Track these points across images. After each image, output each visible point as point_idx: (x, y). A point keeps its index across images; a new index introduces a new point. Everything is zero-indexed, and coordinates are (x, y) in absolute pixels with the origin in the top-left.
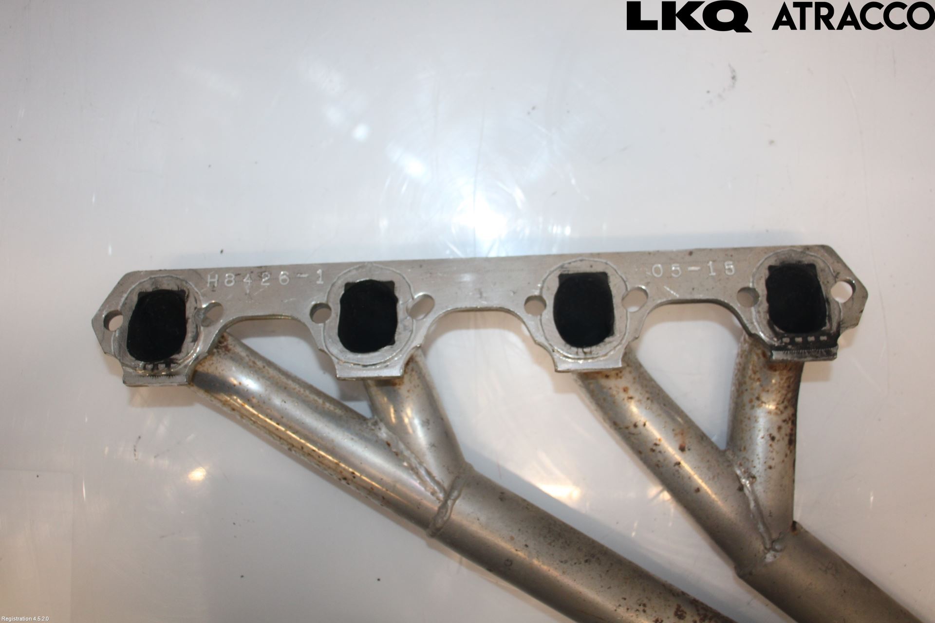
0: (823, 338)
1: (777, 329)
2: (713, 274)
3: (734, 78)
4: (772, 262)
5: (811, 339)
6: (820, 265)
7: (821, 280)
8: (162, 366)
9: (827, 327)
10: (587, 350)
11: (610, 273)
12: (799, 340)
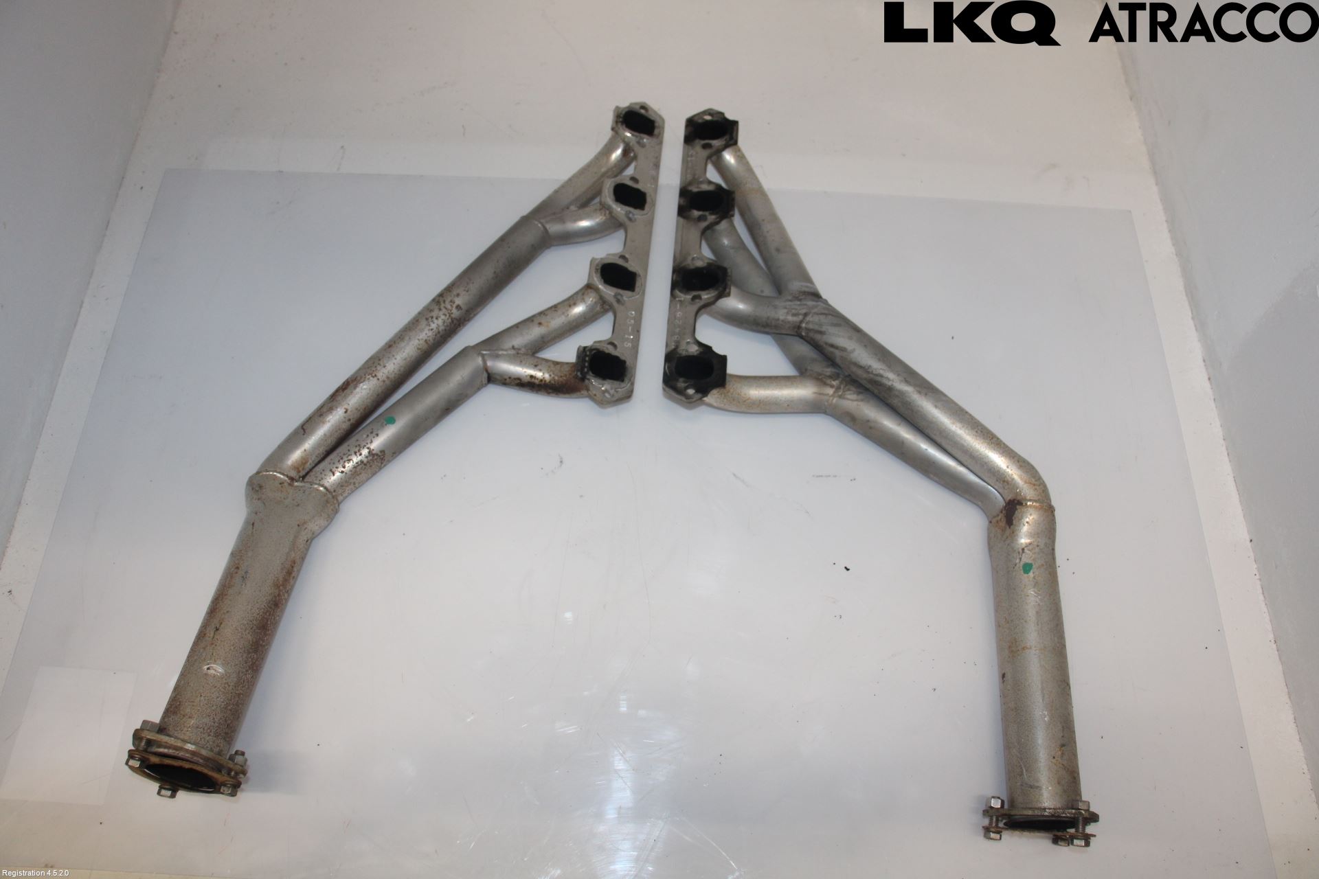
0: (586, 370)
1: (594, 351)
2: (626, 336)
3: (561, 462)
4: (628, 363)
5: (587, 364)
6: (623, 385)
7: (615, 382)
8: (621, 120)
9: (591, 373)
10: (599, 271)
11: (634, 293)
12: (587, 359)
